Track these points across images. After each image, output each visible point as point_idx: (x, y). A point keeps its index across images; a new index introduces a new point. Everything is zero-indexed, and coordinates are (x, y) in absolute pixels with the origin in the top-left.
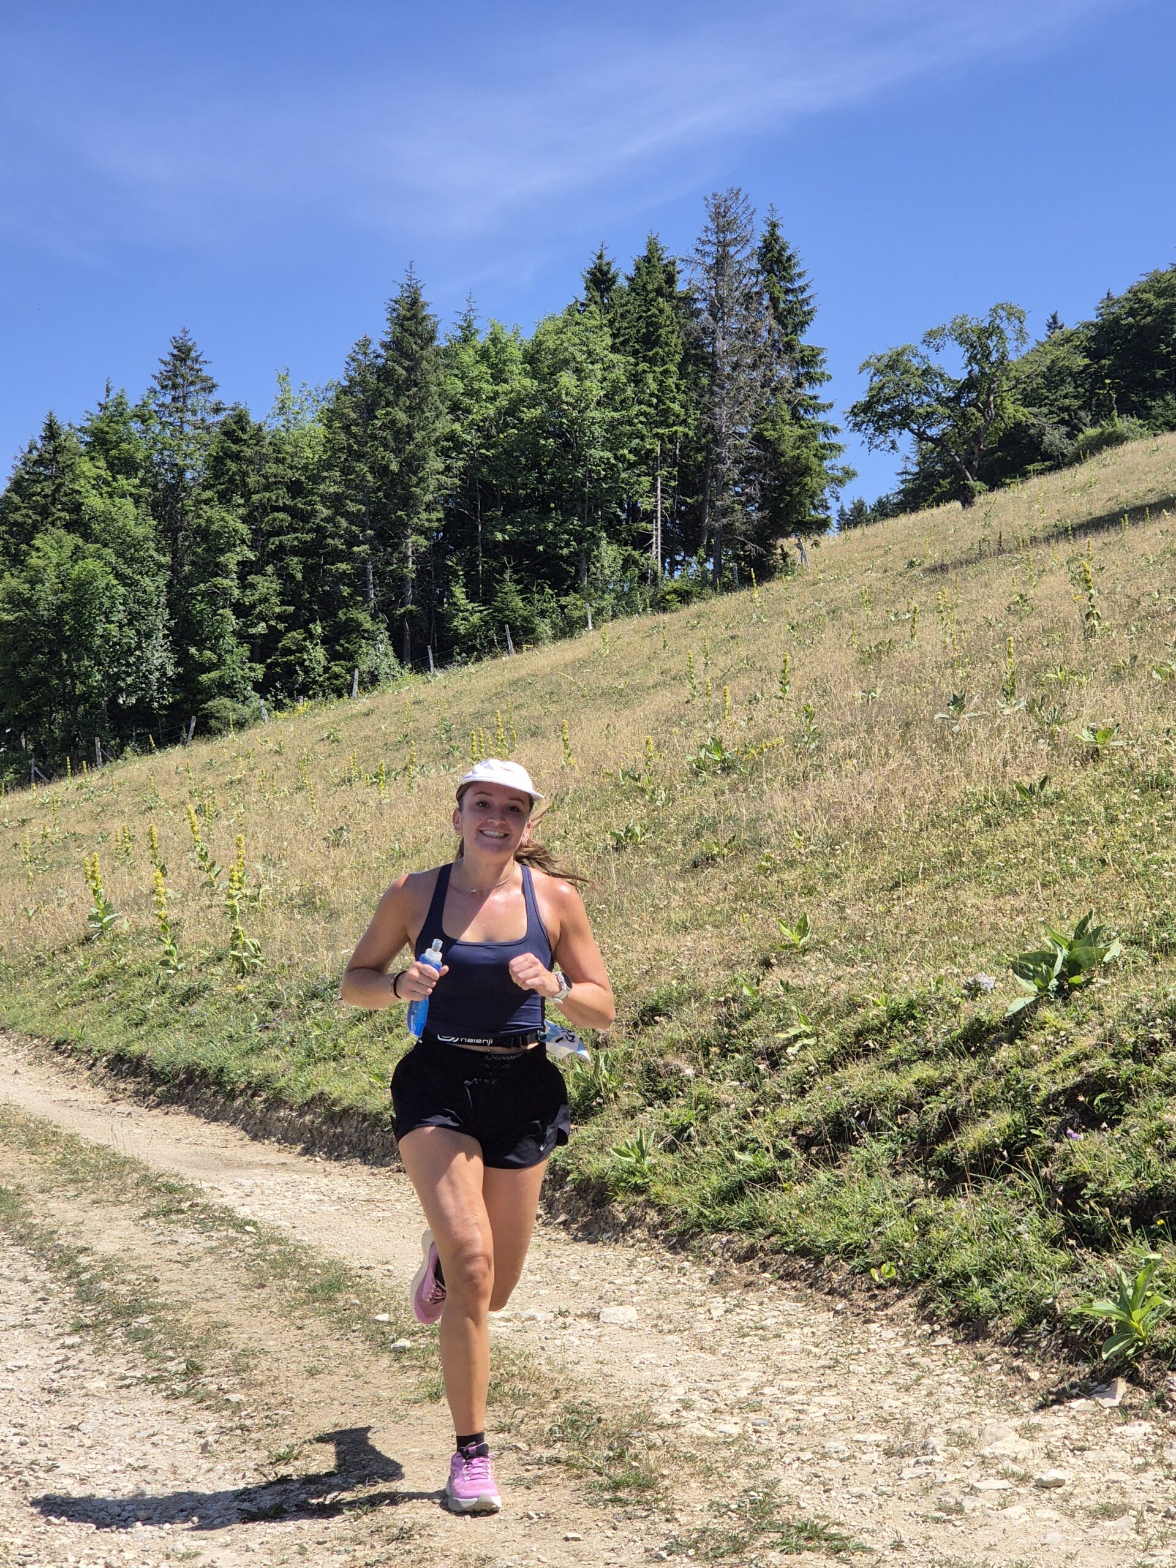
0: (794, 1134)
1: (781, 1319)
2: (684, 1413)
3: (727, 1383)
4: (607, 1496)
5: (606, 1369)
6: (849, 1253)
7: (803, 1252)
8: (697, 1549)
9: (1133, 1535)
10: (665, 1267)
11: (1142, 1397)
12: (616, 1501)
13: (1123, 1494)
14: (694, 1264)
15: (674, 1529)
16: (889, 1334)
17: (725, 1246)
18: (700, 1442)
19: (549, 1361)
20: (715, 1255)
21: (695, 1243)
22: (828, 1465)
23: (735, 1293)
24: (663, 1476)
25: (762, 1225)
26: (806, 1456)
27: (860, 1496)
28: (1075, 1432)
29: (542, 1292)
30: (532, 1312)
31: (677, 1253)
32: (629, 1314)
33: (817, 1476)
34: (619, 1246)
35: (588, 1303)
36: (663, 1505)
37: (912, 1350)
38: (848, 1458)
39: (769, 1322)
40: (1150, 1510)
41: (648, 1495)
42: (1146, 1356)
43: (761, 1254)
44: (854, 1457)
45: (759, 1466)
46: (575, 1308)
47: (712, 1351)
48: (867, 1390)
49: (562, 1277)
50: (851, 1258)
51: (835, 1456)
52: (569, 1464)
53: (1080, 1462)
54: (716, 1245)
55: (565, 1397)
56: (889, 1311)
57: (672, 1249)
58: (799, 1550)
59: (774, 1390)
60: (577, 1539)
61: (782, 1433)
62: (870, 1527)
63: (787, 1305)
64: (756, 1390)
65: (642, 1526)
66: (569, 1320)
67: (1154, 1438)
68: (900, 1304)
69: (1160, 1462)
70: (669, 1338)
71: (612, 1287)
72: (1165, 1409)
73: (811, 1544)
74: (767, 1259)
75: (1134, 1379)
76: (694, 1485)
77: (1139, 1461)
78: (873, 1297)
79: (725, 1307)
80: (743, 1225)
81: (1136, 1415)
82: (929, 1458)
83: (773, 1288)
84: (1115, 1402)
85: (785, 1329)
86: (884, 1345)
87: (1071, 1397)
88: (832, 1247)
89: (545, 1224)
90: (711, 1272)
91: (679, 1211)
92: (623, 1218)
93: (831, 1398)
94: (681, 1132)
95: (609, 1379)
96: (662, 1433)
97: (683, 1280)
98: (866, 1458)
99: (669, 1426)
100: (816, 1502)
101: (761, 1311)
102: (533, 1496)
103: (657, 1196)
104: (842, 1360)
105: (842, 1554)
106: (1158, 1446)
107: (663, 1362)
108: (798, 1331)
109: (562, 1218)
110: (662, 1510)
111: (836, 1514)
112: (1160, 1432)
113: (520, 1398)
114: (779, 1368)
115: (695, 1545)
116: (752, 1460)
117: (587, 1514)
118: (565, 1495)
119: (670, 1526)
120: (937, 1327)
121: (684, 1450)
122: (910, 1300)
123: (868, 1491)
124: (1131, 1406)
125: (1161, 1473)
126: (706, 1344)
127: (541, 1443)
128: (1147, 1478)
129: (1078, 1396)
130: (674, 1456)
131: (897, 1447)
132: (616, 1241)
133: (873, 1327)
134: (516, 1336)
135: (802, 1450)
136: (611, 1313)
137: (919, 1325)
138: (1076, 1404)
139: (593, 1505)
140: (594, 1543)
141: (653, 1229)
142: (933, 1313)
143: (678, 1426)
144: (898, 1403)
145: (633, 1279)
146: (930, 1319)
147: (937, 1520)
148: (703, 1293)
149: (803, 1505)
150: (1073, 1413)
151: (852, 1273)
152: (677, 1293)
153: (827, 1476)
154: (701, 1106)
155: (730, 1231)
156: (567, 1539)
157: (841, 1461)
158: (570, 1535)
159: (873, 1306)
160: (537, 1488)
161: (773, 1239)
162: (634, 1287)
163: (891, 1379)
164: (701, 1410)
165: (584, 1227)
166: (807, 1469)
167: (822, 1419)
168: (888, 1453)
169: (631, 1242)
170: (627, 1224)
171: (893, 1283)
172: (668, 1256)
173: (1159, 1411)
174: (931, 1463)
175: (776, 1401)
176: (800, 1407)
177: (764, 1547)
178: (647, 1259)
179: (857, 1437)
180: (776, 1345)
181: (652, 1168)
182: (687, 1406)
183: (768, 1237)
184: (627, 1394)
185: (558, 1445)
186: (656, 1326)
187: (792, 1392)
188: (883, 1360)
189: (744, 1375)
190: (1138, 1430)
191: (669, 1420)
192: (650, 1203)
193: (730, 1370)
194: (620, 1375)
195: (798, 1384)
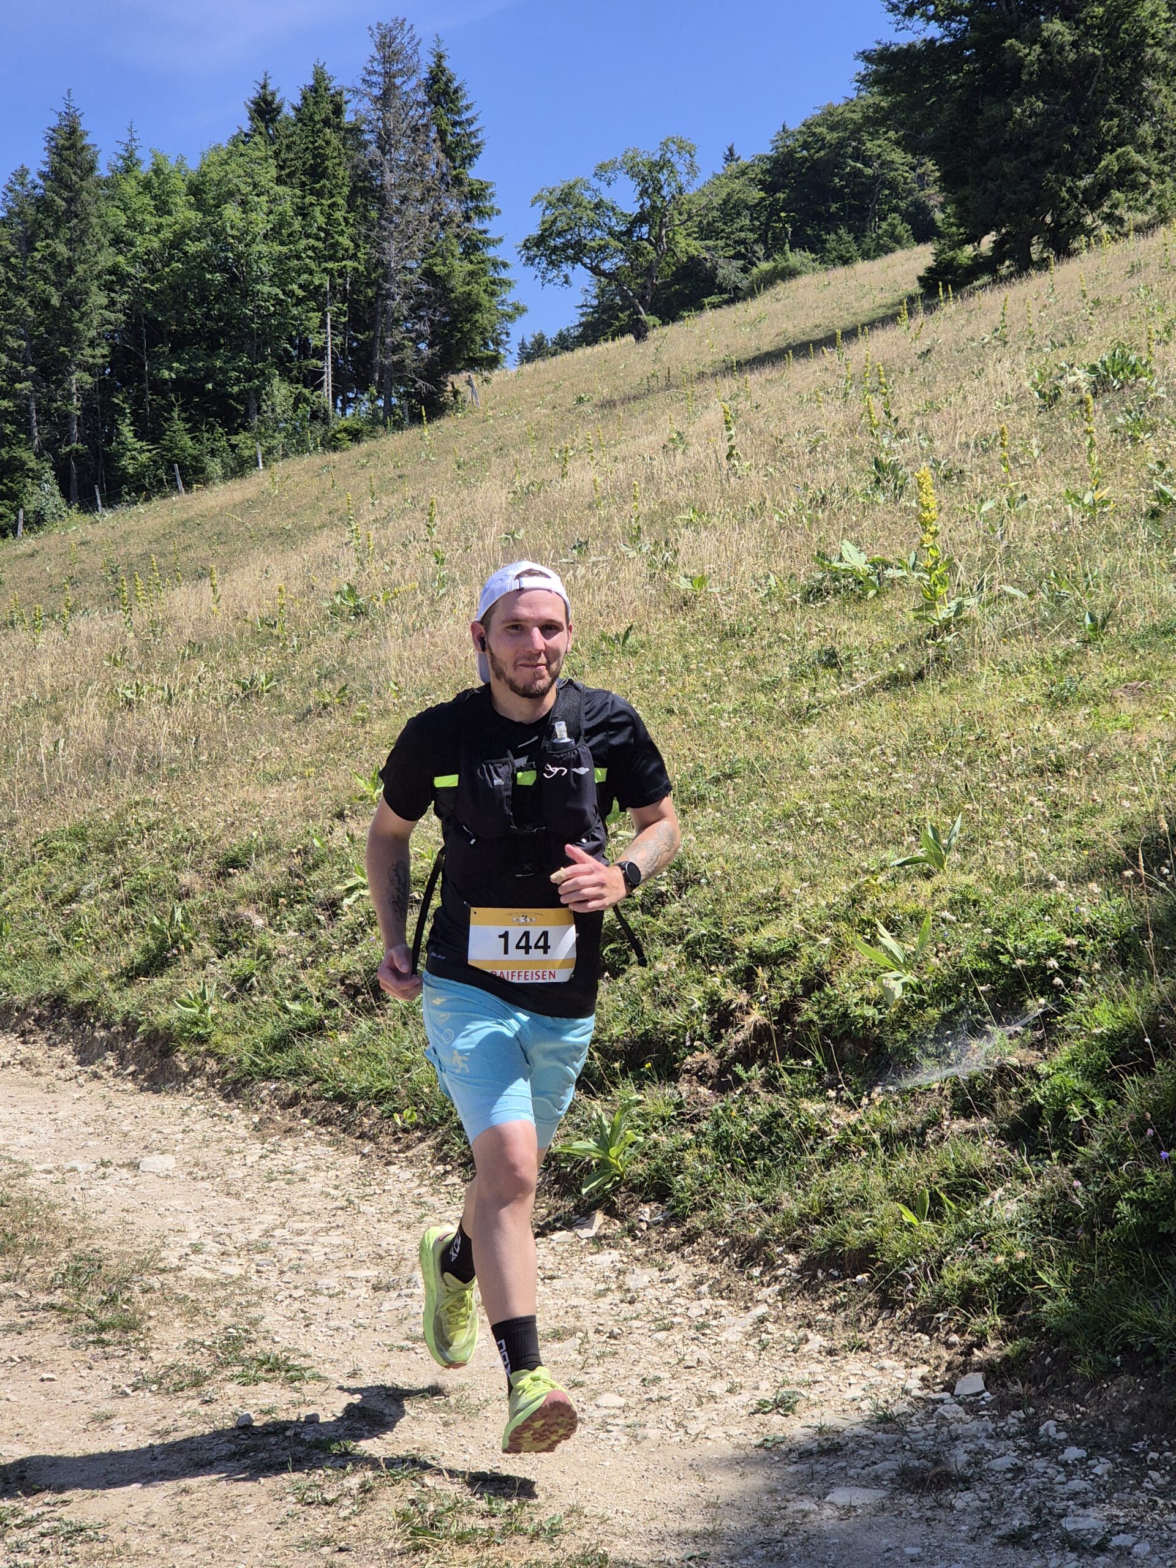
0: (343, 984)
1: (311, 1164)
2: (192, 1257)
3: (241, 1226)
4: (91, 1338)
5: (129, 1218)
6: (381, 1097)
7: (340, 1098)
8: (161, 1384)
9: (575, 1355)
10: (215, 1115)
11: (617, 1226)
12: (101, 1342)
13: (578, 1318)
14: (243, 1112)
15: (146, 1367)
16: (406, 1174)
17: (273, 1094)
18: (199, 1283)
19: (76, 1211)
20: (263, 1102)
21: (246, 1091)
22: (317, 1301)
23: (273, 1140)
24: (150, 1317)
25: (306, 1073)
26: (297, 1294)
27: (337, 1329)
28: (550, 1262)
29: (90, 1143)
30: (74, 1164)
31: (230, 1101)
32: (168, 1162)
33: (303, 1311)
34: (179, 1096)
35: (132, 1151)
36: (142, 1344)
37: (423, 1190)
38: (338, 1294)
39: (299, 1167)
40: (597, 1331)
41: (130, 1336)
42: (622, 1189)
43: (303, 1101)
44: (343, 1292)
45: (249, 1304)
46: (118, 1157)
47: (237, 1196)
48: (371, 1229)
49: (115, 1128)
50: (380, 1103)
51: (325, 1292)
52: (61, 1309)
53: (547, 1290)
54: (265, 1092)
55: (79, 1246)
56: (409, 1154)
57: (227, 1097)
58: (256, 1381)
59: (285, 1232)
60: (52, 1380)
61: (282, 1272)
62: (335, 1357)
63: (319, 1149)
64: (267, 1233)
65: (116, 1364)
66: (111, 1170)
67: (619, 1265)
68: (423, 1145)
69: (620, 1287)
70: (201, 1184)
71: (160, 1136)
72: (635, 1238)
73: (270, 1375)
74: (309, 1106)
75: (611, 1212)
76: (176, 1325)
77: (601, 1286)
78: (397, 1141)
79: (260, 1152)
80: (290, 1073)
81: (609, 1245)
82: (409, 1291)
83: (311, 1133)
84: (591, 1233)
85: (312, 1172)
86: (399, 1186)
87: (555, 1229)
88: (364, 1093)
89: (115, 1076)
90: (256, 1119)
91: (235, 1059)
92: (185, 1067)
93: (335, 1238)
94: (243, 983)
95: (129, 1227)
96: (161, 1277)
97: (228, 1127)
98: (354, 1293)
99: (171, 1270)
100: (294, 1336)
101: (294, 1156)
102: (22, 1340)
103: (217, 1045)
104: (356, 1201)
105: (297, 1384)
106: (621, 1272)
107: (188, 1208)
108: (323, 1174)
109: (131, 1068)
110: (140, 1349)
111: (306, 1346)
112: (625, 1260)
113: (32, 1247)
114: (295, 1210)
115: (159, 1381)
116: (243, 1300)
117: (66, 1356)
118: (53, 1339)
119: (143, 1363)
120: (449, 1168)
121: (179, 1291)
122: (430, 1142)
123: (346, 1324)
124: (605, 1237)
125: (618, 1296)
126: (233, 1190)
127: (42, 1290)
128: (604, 1303)
129: (561, 1229)
130: (168, 1297)
131: (384, 1282)
132: (178, 1091)
133: (393, 1169)
134: (53, 1187)
135: (296, 1288)
136: (153, 1162)
137: (434, 1165)
138: (557, 1236)
139: (74, 1346)
140: (67, 1384)
141: (211, 1077)
142: (446, 1155)
143: (180, 1269)
144: (397, 1241)
145: (181, 1128)
146: (443, 1160)
147: (401, 1349)
148: (244, 1140)
149: (277, 1339)
150: (553, 1244)
151: (381, 1118)
152: (220, 1140)
153: (313, 1311)
154: (263, 957)
155: (278, 1078)
156: (42, 1380)
157: (331, 1296)
158: (45, 1376)
159: (396, 1148)
160: (29, 1333)
161: (315, 1086)
162: (180, 1136)
163: (395, 1219)
164: (210, 1253)
165: (150, 1078)
166: (297, 1305)
167: (322, 1258)
168: (376, 1288)
169: (191, 1091)
170: (189, 1073)
171: (417, 1126)
172: (222, 1104)
173: (628, 1240)
174: (411, 1296)
175: (283, 1243)
176: (302, 1247)
177: (224, 1380)
178: (202, 1107)
179: (350, 1274)
180: (299, 1188)
181: (214, 1018)
182: (197, 1249)
183: (311, 1084)
184: (141, 1240)
185: (59, 1291)
186: (191, 1173)
187: (300, 1233)
188: (395, 1200)
189: (260, 1218)
190: (608, 1258)
191: (175, 1262)
192: (210, 1053)
193: (248, 1214)
194: (140, 1222)
195: (308, 1225)
